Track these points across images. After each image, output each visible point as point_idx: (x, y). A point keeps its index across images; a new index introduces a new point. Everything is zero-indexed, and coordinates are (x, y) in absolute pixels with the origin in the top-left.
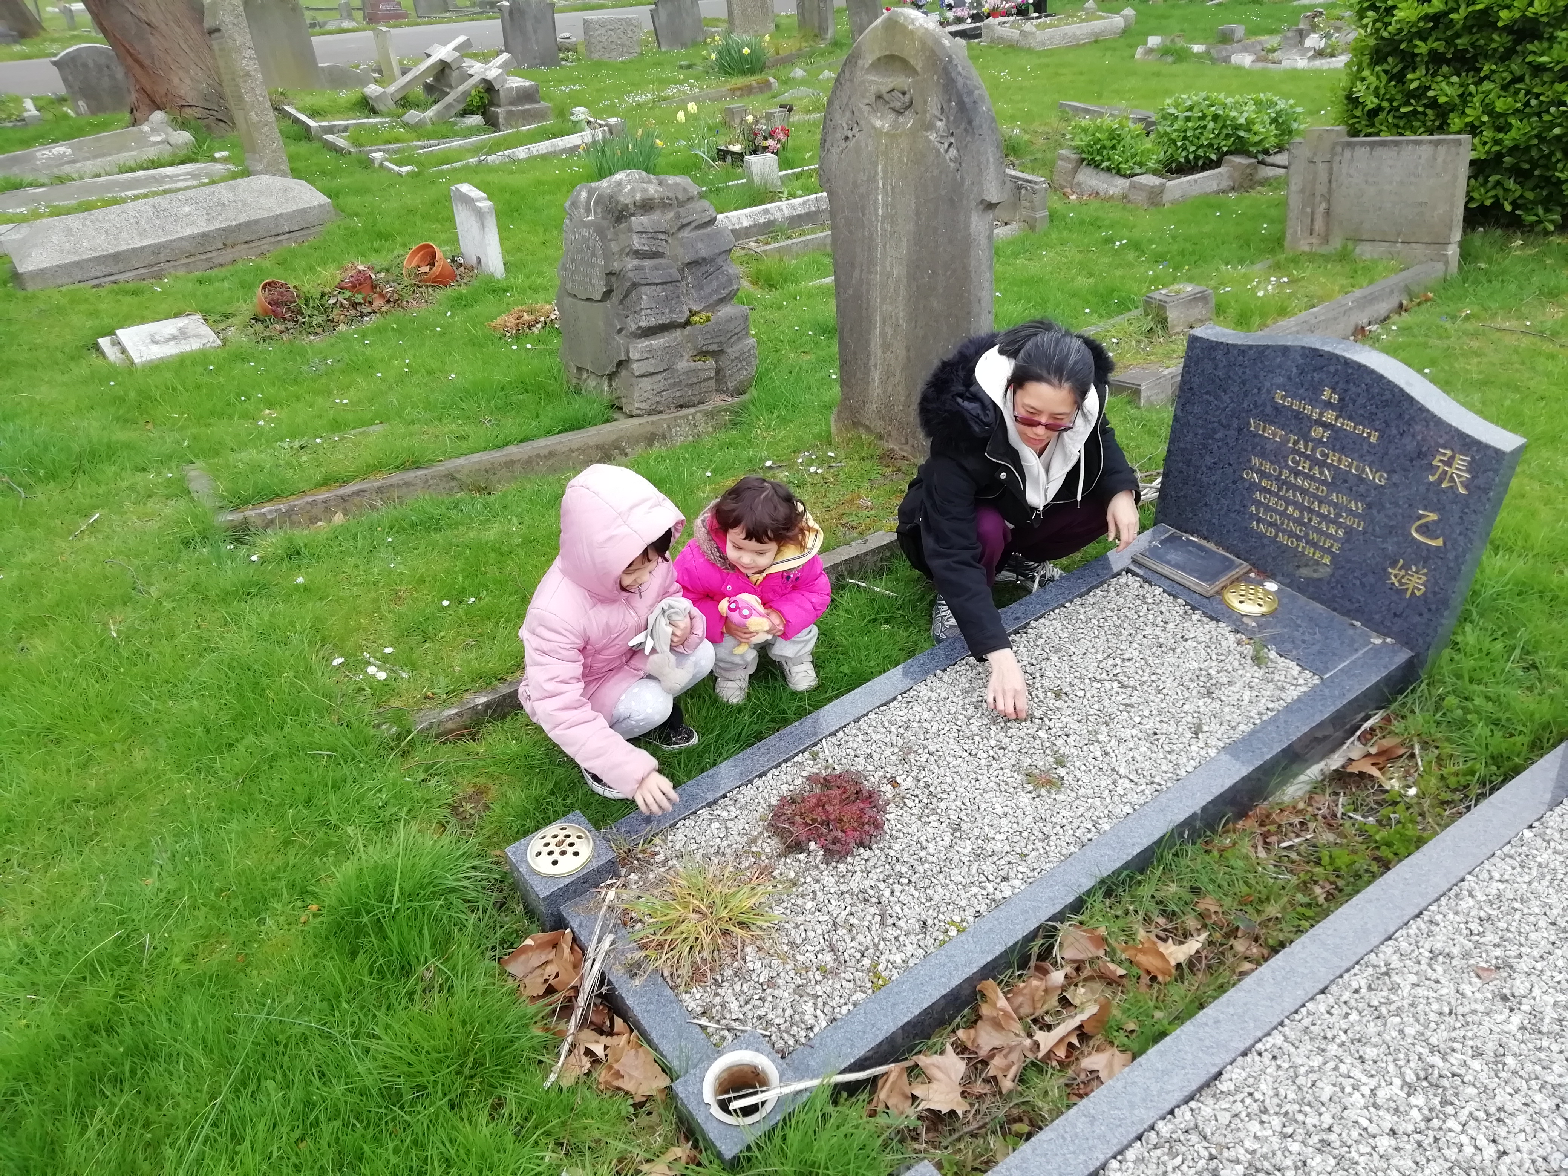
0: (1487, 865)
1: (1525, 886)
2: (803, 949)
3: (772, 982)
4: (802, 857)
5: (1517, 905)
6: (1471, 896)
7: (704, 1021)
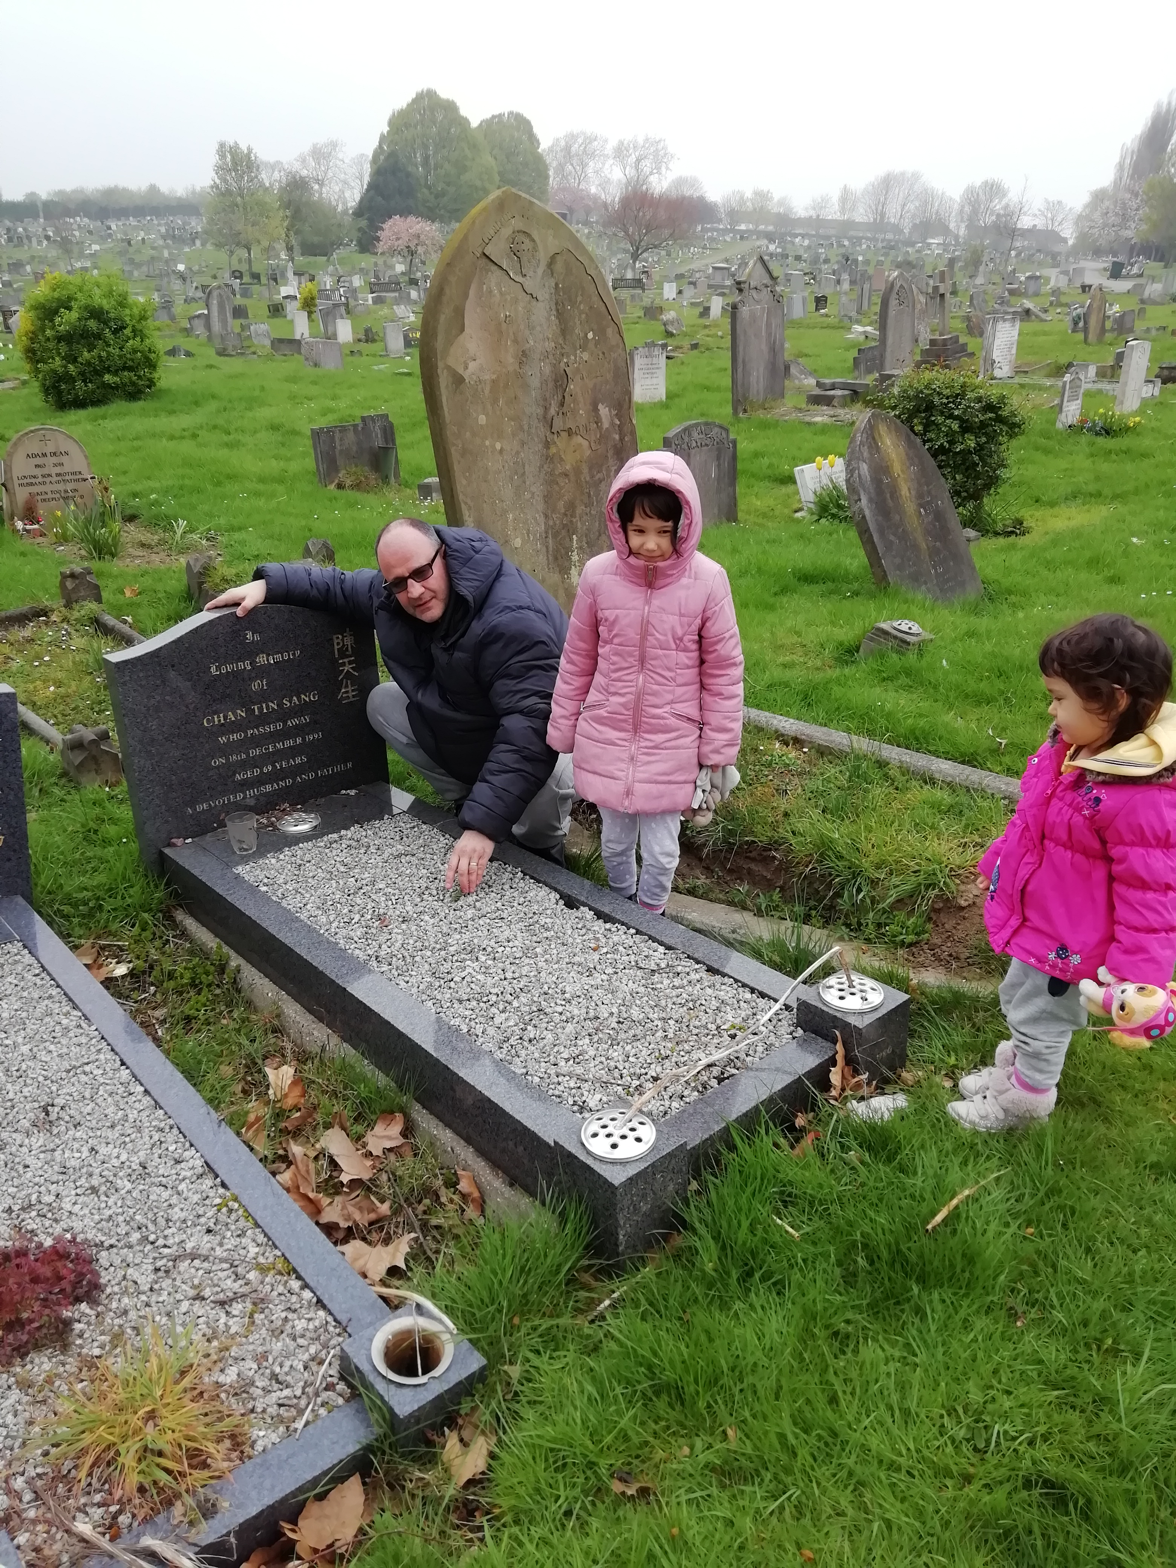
2: (222, 1327)
3: (261, 1358)
4: (78, 1327)
7: (299, 1424)
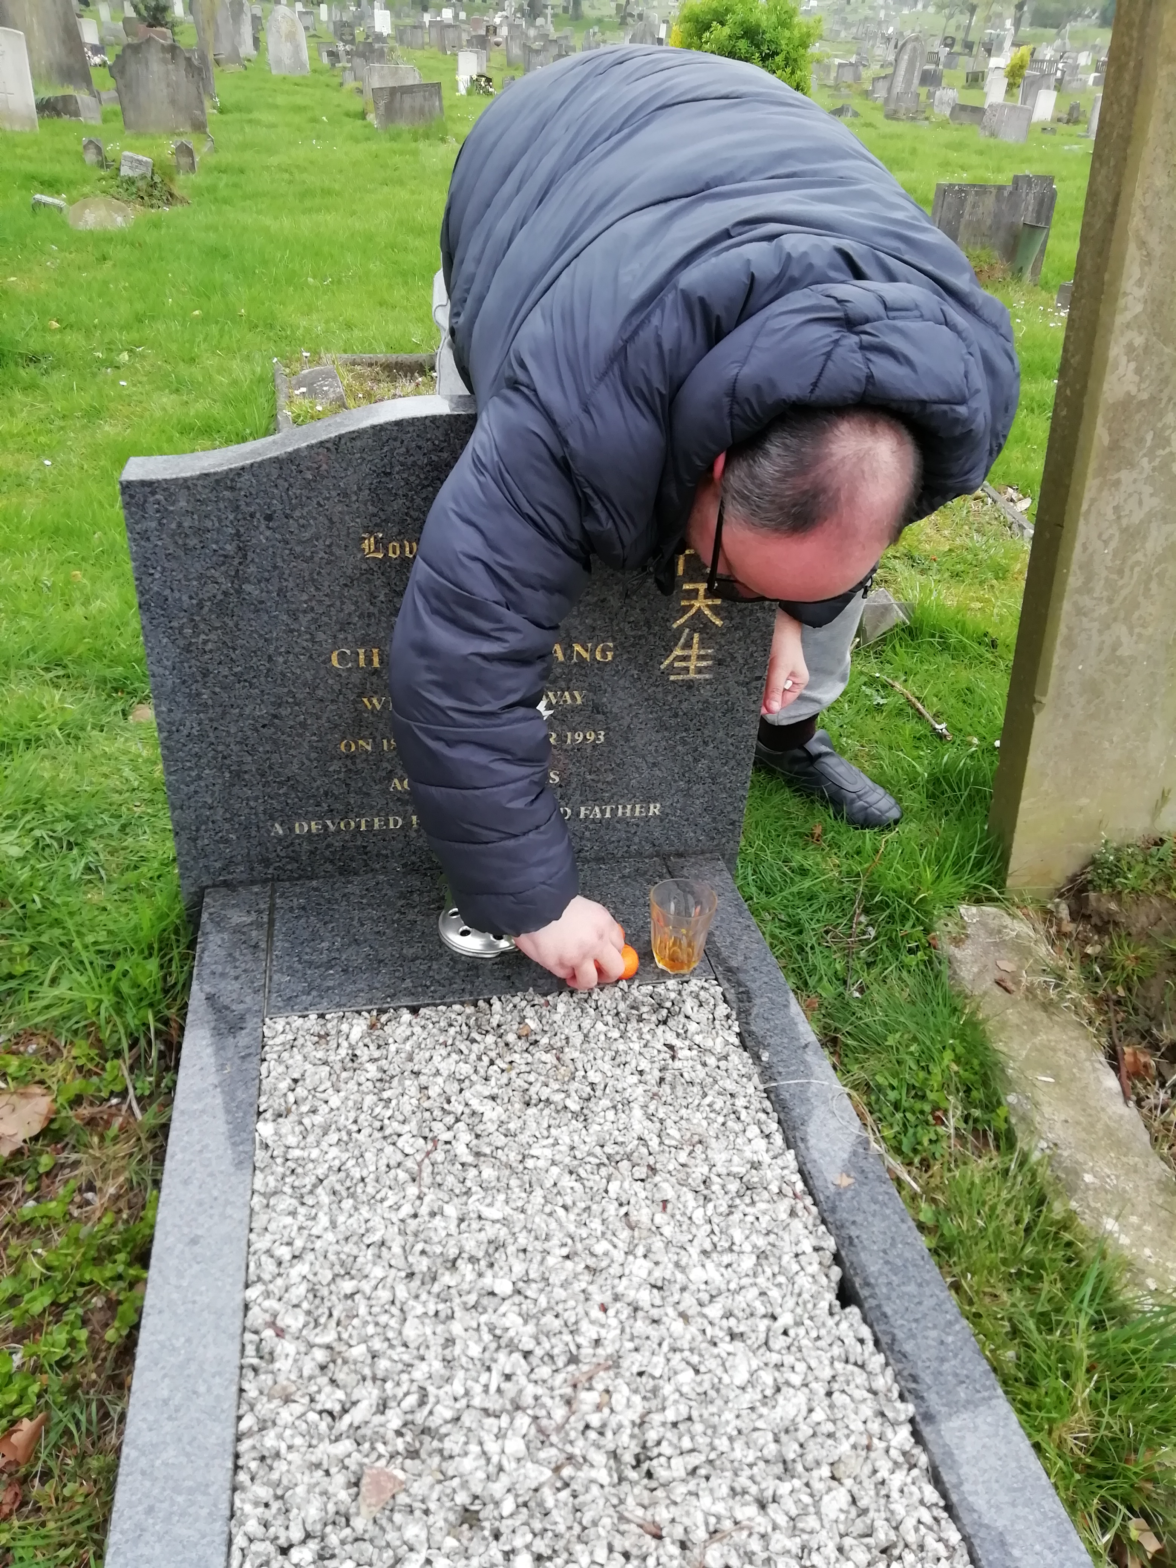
0: (261, 1243)
1: (330, 1237)
5: (348, 1286)
6: (280, 1333)
